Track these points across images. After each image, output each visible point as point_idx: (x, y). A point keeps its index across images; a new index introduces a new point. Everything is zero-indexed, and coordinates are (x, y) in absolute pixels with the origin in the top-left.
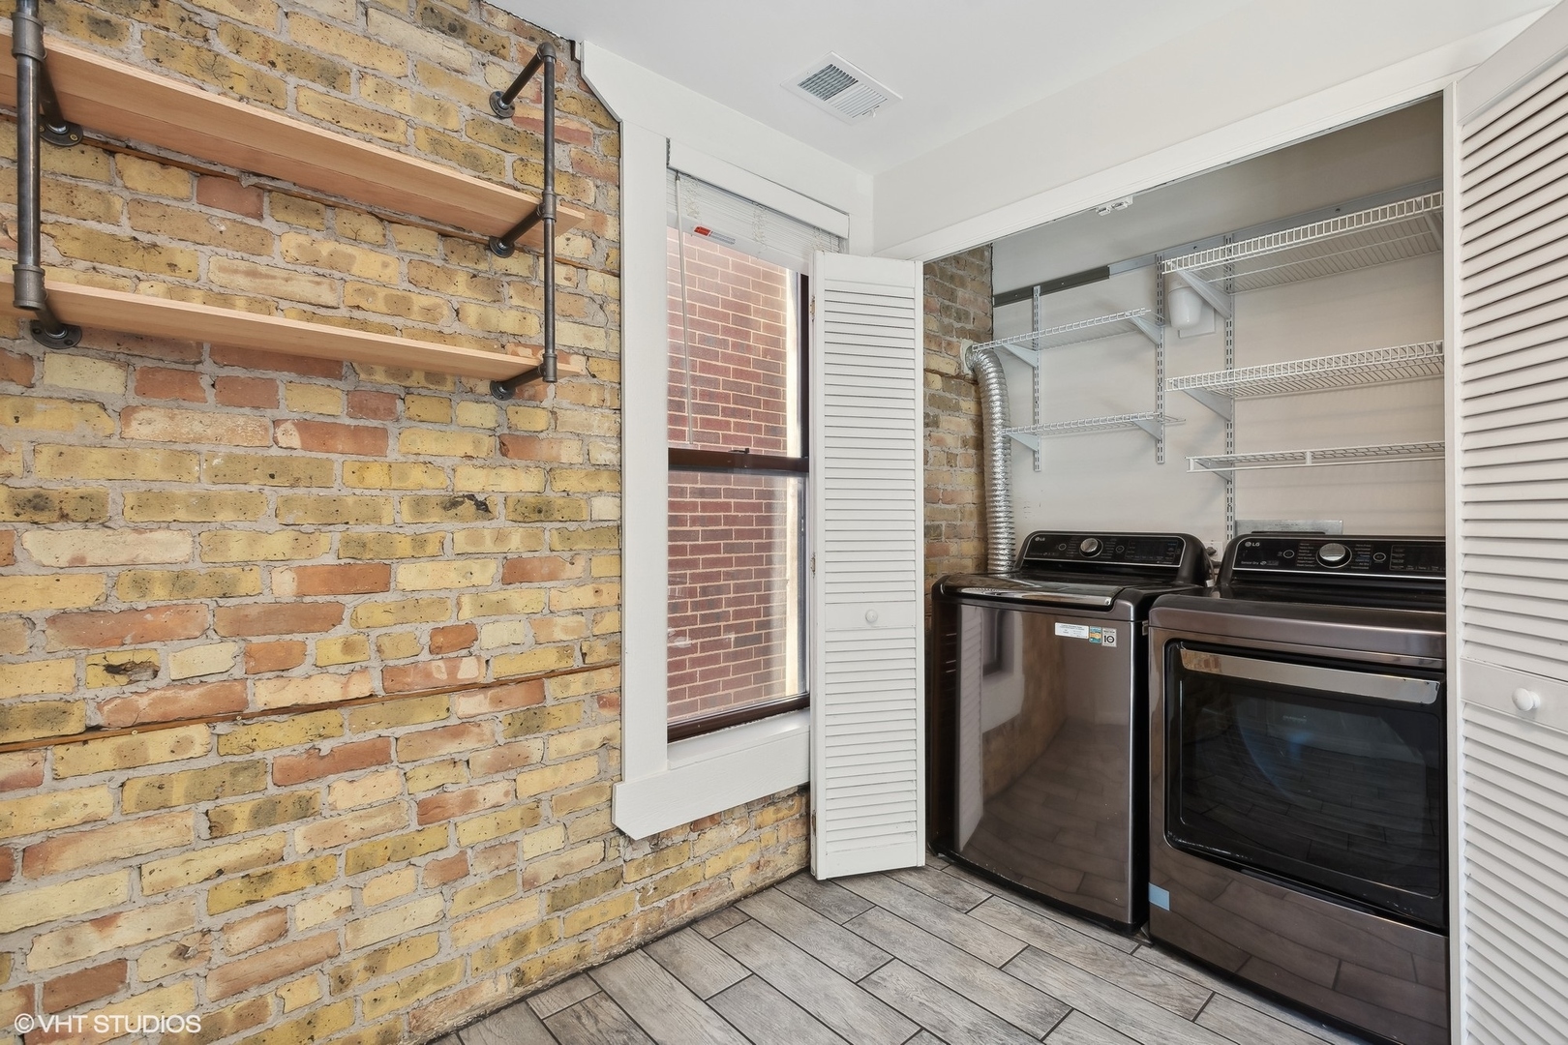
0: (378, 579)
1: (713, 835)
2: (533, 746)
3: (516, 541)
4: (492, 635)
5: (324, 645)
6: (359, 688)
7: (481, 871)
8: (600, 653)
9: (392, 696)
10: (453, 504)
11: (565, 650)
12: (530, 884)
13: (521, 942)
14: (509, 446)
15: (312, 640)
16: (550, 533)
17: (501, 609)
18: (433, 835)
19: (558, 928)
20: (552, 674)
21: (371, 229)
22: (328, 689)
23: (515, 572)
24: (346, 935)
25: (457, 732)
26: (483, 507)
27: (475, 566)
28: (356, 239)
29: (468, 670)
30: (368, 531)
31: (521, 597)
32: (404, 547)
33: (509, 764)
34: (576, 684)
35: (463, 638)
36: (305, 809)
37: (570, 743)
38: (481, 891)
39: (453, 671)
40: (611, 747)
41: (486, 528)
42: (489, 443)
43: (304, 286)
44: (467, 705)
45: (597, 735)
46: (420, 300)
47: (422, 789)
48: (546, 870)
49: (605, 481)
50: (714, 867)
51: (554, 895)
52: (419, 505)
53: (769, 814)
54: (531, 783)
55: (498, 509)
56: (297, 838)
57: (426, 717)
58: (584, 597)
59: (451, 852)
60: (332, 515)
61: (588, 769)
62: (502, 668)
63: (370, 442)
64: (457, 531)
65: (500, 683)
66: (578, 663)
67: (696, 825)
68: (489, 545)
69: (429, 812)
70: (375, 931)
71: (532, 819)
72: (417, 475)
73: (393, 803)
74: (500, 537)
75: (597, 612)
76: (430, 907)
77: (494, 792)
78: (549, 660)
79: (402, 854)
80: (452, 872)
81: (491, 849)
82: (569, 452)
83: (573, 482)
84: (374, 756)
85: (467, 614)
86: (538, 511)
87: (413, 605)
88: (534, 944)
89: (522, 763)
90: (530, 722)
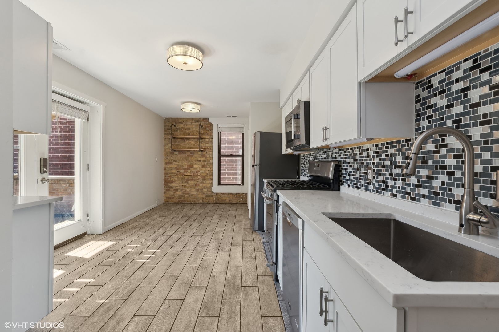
0: (192, 166)
1: (223, 195)
2: (204, 182)
3: (203, 164)
4: (201, 172)
5: (189, 171)
6: (191, 175)
7: (200, 191)
8: (211, 174)
9: (193, 175)
10: (198, 161)
11: (207, 174)
12: (204, 193)
13: (203, 198)
14: (203, 156)
15: (188, 171)
16: (206, 163)
17: (201, 170)
18: (196, 187)
19: (206, 198)
20: (206, 176)
21: (192, 140)
22: (189, 174)
23: (203, 166)
24: (190, 192)
25: (198, 179)
26: (200, 161)
27: (200, 166)
28: (191, 141)
29: (199, 174)
30: (192, 163)
31: (203, 169)
32: (194, 164)
33: (202, 183)
34: (208, 177)
35: (198, 172)
36: (188, 183)
37: (208, 182)
38: (200, 193)
39: (198, 174)
40: (212, 183)
41: (200, 163)
42: (201, 155)
43: (188, 145)
44: (199, 177)
45: (210, 182)
46: (195, 145)
47: (195, 183)
48: (206, 193)
49: (211, 158)
50: (224, 198)
51: (206, 195)
52: (195, 161)
53: (231, 195)
54: (204, 185)
55: (201, 161)
56: (187, 185)
57: (196, 178)
58: (209, 169)
59: (198, 189)
60: (189, 161)
61: (209, 185)
62: (202, 175)
63: (192, 156)
64: (198, 163)
65: (201, 176)
66: (209, 175)
67: (221, 193)
68: (201, 164)
69: (196, 185)
70: (192, 193)
71: (204, 188)
72: (195, 158)
73: (193, 184)
74: (202, 163)
75: (210, 171)
76: (196, 193)
77: (201, 185)
78: (206, 174)
79: (194, 188)
80: (197, 191)
81: (200, 189)
82: (208, 156)
83: (208, 159)
84: (192, 180)
85: (199, 170)
86: (205, 161)
87: (195, 169)
88: (204, 199)
89: (203, 183)
90: (204, 179)
